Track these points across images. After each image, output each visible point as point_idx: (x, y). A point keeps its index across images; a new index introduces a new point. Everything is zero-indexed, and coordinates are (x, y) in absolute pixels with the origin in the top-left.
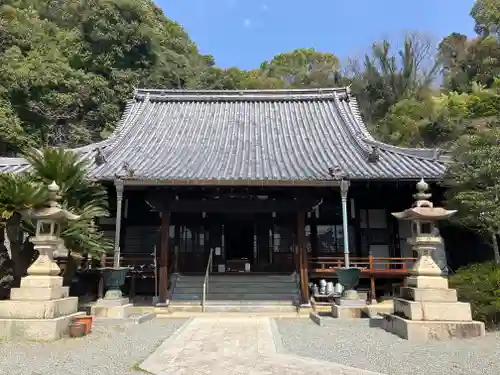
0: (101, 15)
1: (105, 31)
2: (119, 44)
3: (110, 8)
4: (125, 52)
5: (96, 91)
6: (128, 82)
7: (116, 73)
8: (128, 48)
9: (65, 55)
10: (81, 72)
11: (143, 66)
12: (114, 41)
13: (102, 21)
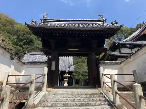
0: (22, 33)
1: (22, 37)
2: (25, 40)
3: (24, 32)
4: (27, 41)
5: (19, 50)
6: (27, 48)
7: (24, 46)
8: (28, 41)
9: (12, 42)
10: (15, 46)
11: (31, 45)
12: (24, 39)
13: (22, 35)
